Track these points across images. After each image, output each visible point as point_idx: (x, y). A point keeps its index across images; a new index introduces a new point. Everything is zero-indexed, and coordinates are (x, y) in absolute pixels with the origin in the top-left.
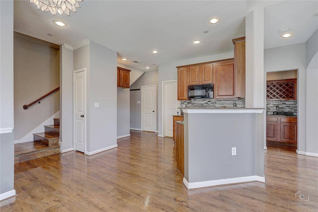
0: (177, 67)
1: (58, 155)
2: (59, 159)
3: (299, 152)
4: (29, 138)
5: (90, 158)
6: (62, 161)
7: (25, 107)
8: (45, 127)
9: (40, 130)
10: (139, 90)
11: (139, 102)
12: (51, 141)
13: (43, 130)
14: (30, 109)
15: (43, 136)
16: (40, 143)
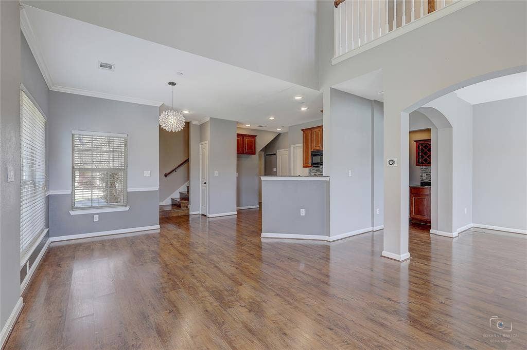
0: (302, 130)
1: (188, 216)
2: (188, 220)
3: (431, 231)
4: (168, 202)
5: (210, 220)
6: (191, 223)
7: (166, 176)
8: (180, 193)
9: (176, 196)
10: (275, 154)
11: (275, 170)
12: (183, 204)
13: (178, 196)
14: (169, 177)
15: (179, 200)
16: (176, 205)
